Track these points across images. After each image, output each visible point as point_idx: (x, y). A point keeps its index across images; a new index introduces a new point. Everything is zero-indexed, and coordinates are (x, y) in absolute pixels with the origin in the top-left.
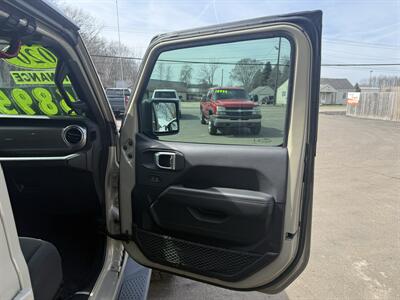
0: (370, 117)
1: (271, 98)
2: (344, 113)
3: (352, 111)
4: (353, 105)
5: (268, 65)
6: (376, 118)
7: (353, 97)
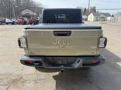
0: (113, 24)
1: (86, 19)
2: (106, 23)
3: (108, 22)
4: (109, 21)
5: (85, 8)
6: (114, 24)
7: (109, 18)
